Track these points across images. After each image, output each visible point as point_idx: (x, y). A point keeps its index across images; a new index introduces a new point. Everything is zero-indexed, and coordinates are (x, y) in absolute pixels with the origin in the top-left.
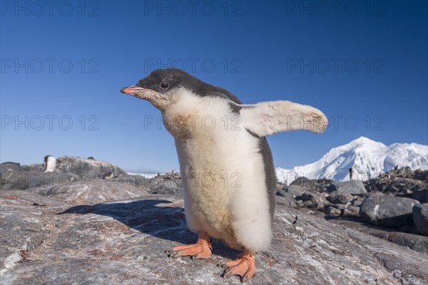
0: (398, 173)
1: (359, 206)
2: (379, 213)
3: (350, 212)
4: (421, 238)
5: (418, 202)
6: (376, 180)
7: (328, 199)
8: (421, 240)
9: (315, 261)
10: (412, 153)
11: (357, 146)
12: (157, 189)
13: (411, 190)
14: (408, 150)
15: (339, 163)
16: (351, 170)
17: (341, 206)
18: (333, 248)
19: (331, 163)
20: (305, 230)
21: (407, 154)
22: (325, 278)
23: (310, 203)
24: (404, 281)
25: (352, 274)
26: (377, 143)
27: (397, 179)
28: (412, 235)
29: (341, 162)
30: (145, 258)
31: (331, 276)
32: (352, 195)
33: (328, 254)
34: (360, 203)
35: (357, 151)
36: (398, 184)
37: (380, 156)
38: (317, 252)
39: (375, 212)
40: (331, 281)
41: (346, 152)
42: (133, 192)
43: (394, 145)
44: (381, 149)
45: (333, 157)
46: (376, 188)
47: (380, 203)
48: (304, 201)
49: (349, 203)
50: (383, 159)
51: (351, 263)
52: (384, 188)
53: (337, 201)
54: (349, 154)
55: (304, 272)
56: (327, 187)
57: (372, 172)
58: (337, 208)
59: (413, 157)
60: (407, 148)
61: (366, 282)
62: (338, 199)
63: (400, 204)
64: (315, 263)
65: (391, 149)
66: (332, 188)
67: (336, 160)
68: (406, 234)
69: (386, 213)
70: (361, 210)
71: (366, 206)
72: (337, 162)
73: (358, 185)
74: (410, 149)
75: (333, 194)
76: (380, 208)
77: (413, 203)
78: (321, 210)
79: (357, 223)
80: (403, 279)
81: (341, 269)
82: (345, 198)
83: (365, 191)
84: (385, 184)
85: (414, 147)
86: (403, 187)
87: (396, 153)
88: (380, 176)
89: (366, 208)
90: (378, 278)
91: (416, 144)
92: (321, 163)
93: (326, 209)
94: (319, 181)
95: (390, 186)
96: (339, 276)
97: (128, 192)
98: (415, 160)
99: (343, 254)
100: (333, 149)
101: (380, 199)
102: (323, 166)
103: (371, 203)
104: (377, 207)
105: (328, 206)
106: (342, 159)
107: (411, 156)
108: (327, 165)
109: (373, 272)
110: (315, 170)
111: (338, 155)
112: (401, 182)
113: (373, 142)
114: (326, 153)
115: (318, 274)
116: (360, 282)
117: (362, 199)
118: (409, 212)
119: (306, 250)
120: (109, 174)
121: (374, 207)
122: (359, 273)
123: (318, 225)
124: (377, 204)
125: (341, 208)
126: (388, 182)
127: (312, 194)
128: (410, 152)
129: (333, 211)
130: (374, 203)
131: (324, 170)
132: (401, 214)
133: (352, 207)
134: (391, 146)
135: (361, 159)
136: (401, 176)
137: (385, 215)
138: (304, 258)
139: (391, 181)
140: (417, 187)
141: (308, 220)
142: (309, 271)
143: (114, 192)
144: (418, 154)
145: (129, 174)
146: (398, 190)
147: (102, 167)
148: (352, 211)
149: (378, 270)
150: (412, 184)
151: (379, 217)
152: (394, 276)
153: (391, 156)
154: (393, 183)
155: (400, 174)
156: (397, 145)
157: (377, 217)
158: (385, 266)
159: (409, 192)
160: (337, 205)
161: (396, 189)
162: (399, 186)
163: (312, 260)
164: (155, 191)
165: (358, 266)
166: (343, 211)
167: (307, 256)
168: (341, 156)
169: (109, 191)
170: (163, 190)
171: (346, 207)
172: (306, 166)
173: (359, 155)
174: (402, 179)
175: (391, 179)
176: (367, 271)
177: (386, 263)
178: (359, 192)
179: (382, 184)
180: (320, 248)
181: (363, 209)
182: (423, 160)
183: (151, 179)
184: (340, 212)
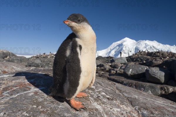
0: (140, 53)
1: (124, 69)
2: (132, 72)
3: (120, 72)
4: (148, 84)
5: (148, 67)
6: (131, 56)
7: (111, 66)
8: (148, 85)
9: (98, 106)
10: (147, 44)
11: (124, 42)
12: (31, 64)
13: (145, 61)
14: (145, 43)
15: (116, 49)
16: (121, 53)
17: (116, 69)
18: (108, 96)
19: (113, 49)
20: (96, 87)
21: (145, 45)
22: (103, 115)
23: (103, 68)
24: (140, 112)
25: (116, 111)
26: (133, 40)
27: (140, 56)
28: (144, 83)
29: (117, 49)
30: (5, 114)
31: (105, 113)
32: (121, 63)
33: (105, 100)
34: (124, 68)
35: (124, 44)
36: (140, 58)
37: (134, 46)
38: (100, 100)
39: (130, 72)
40: (105, 116)
41: (119, 44)
42: (17, 67)
43: (139, 41)
44: (134, 43)
45: (114, 46)
46: (131, 61)
47: (132, 68)
48: (100, 67)
49: (119, 68)
50: (135, 47)
51: (116, 104)
52: (135, 60)
53: (114, 67)
54: (121, 45)
55: (92, 113)
56: (111, 60)
57: (130, 53)
58: (114, 70)
59: (147, 46)
60: (144, 42)
61: (122, 114)
62: (115, 66)
63: (140, 69)
64: (99, 107)
65: (138, 43)
66: (113, 61)
67: (115, 48)
68: (142, 82)
69: (135, 72)
70: (124, 71)
71: (126, 69)
72: (115, 49)
73: (124, 59)
74: (146, 43)
75: (113, 64)
76: (132, 70)
77: (146, 68)
78: (107, 71)
79: (122, 77)
80: (139, 111)
81: (111, 109)
82: (118, 65)
83: (127, 62)
84: (135, 58)
85: (148, 42)
86: (142, 59)
87: (140, 45)
88: (133, 55)
89: (126, 71)
90: (128, 111)
91: (148, 41)
92: (109, 49)
93: (109, 71)
94: (107, 58)
95: (137, 59)
96: (110, 113)
97: (14, 67)
98: (147, 47)
99: (112, 100)
100: (114, 43)
101: (132, 66)
102: (109, 50)
103: (128, 68)
104: (131, 70)
105: (111, 70)
106: (118, 47)
107: (146, 45)
108: (111, 50)
109: (126, 108)
110: (106, 52)
111: (116, 46)
112: (142, 57)
113: (131, 40)
114: (111, 45)
115: (99, 113)
116: (119, 115)
117: (125, 66)
118: (144, 72)
119: (95, 99)
120: (6, 57)
121: (130, 70)
122: (119, 110)
123: (102, 84)
124: (131, 69)
125: (116, 70)
126: (136, 57)
127: (104, 64)
128: (146, 44)
129: (112, 72)
130: (130, 68)
131: (110, 52)
132: (140, 73)
133: (121, 70)
134: (138, 42)
135: (126, 47)
136: (142, 55)
137: (134, 74)
138: (93, 104)
139: (137, 57)
140: (148, 59)
141: (98, 82)
142: (95, 112)
143: (6, 67)
144: (149, 45)
145: (18, 55)
146: (140, 60)
147: (3, 53)
148: (121, 71)
149: (128, 107)
150: (146, 58)
151: (132, 74)
152: (135, 109)
153: (138, 46)
154: (138, 57)
155: (141, 54)
156: (141, 41)
157: (131, 74)
158: (131, 104)
159: (144, 62)
160: (114, 69)
161: (139, 60)
162: (141, 59)
163: (97, 105)
164: (30, 65)
165: (119, 106)
166: (116, 71)
167: (95, 103)
168: (117, 46)
169: (3, 67)
170: (34, 64)
171: (118, 70)
172: (102, 51)
173: (125, 45)
174: (142, 56)
175: (138, 56)
176: (123, 108)
177: (132, 102)
178: (124, 62)
179: (134, 58)
180: (102, 97)
181: (125, 71)
182: (151, 47)
183: (29, 58)
184: (115, 72)
